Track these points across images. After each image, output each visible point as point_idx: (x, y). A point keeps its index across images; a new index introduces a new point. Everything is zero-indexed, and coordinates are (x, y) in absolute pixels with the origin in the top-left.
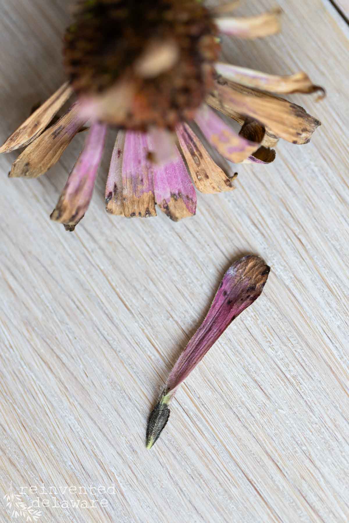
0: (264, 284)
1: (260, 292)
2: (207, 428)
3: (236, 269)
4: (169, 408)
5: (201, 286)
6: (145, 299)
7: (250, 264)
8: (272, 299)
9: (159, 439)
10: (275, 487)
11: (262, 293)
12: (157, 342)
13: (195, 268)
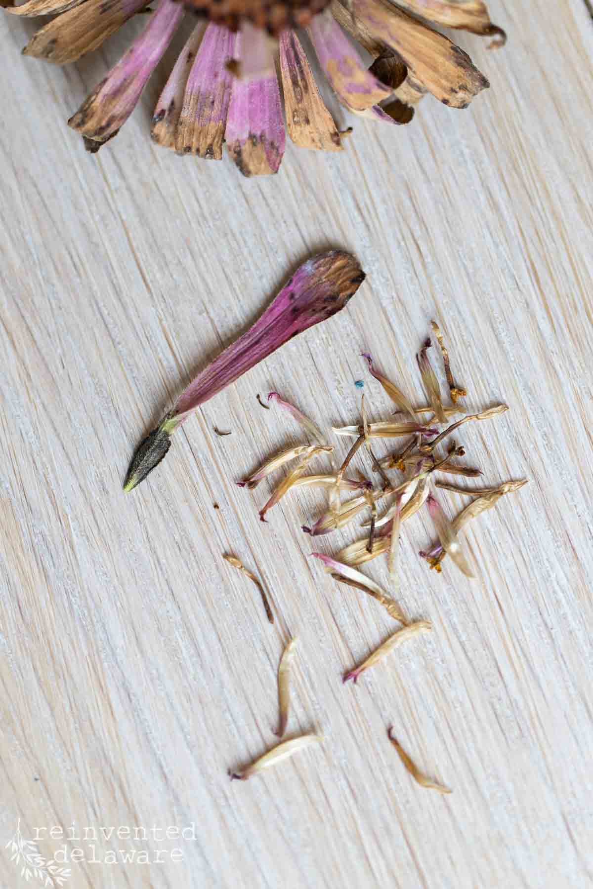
0: (350, 296)
1: (343, 306)
2: (217, 483)
3: (316, 265)
4: (170, 439)
5: (261, 278)
6: (175, 276)
7: (339, 263)
8: (357, 321)
9: (144, 481)
10: (295, 591)
11: (345, 308)
12: (177, 342)
13: (258, 250)
